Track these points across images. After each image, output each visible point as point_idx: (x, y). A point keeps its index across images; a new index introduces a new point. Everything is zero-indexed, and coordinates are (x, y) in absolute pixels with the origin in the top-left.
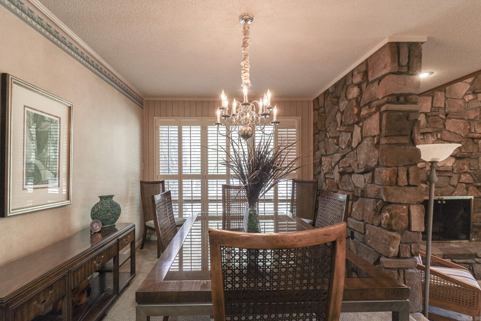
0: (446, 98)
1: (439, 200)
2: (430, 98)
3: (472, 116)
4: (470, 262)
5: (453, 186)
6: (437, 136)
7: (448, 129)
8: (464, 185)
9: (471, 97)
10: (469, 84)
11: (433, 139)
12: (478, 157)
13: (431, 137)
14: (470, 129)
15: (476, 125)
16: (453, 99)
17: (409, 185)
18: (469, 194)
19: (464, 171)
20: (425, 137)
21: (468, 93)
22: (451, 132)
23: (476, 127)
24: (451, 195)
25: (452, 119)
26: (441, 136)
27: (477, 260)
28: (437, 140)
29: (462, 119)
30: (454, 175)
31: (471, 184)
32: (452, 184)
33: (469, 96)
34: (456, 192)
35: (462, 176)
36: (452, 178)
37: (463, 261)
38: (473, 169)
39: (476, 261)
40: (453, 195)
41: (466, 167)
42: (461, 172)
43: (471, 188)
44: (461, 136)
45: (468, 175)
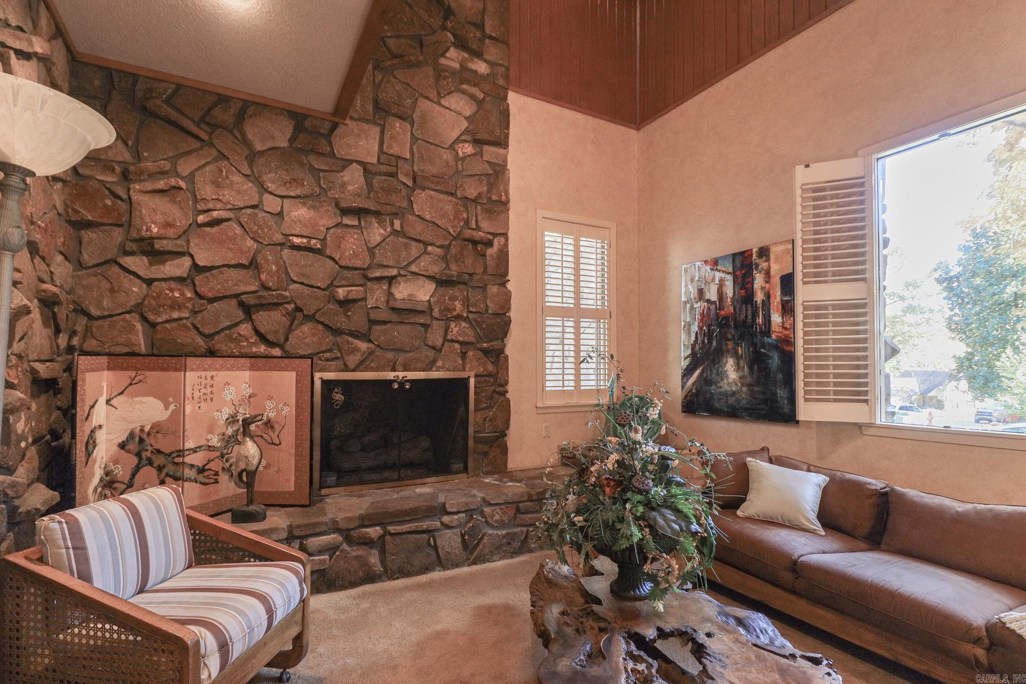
0: (415, 140)
1: (395, 381)
2: (378, 129)
3: (472, 193)
4: (425, 527)
5: (433, 348)
6: (392, 224)
7: (418, 211)
8: (457, 346)
9: (467, 149)
10: (466, 118)
11: (382, 231)
12: (486, 286)
13: (376, 225)
14: (467, 222)
15: (479, 213)
16: (431, 144)
18: (467, 369)
19: (455, 313)
20: (363, 223)
21: (463, 138)
22: (426, 220)
23: (479, 218)
24: (429, 367)
25: (427, 191)
26: (402, 227)
27: (446, 519)
28: (391, 234)
29: (452, 194)
30: (435, 323)
31: (470, 343)
32: (430, 344)
33: (466, 145)
34: (440, 363)
35: (453, 325)
36: (430, 330)
37: (410, 528)
38: (474, 310)
39: (442, 523)
40: (434, 368)
41: (458, 305)
42: (449, 317)
43: (471, 353)
44: (450, 233)
45: (463, 324)
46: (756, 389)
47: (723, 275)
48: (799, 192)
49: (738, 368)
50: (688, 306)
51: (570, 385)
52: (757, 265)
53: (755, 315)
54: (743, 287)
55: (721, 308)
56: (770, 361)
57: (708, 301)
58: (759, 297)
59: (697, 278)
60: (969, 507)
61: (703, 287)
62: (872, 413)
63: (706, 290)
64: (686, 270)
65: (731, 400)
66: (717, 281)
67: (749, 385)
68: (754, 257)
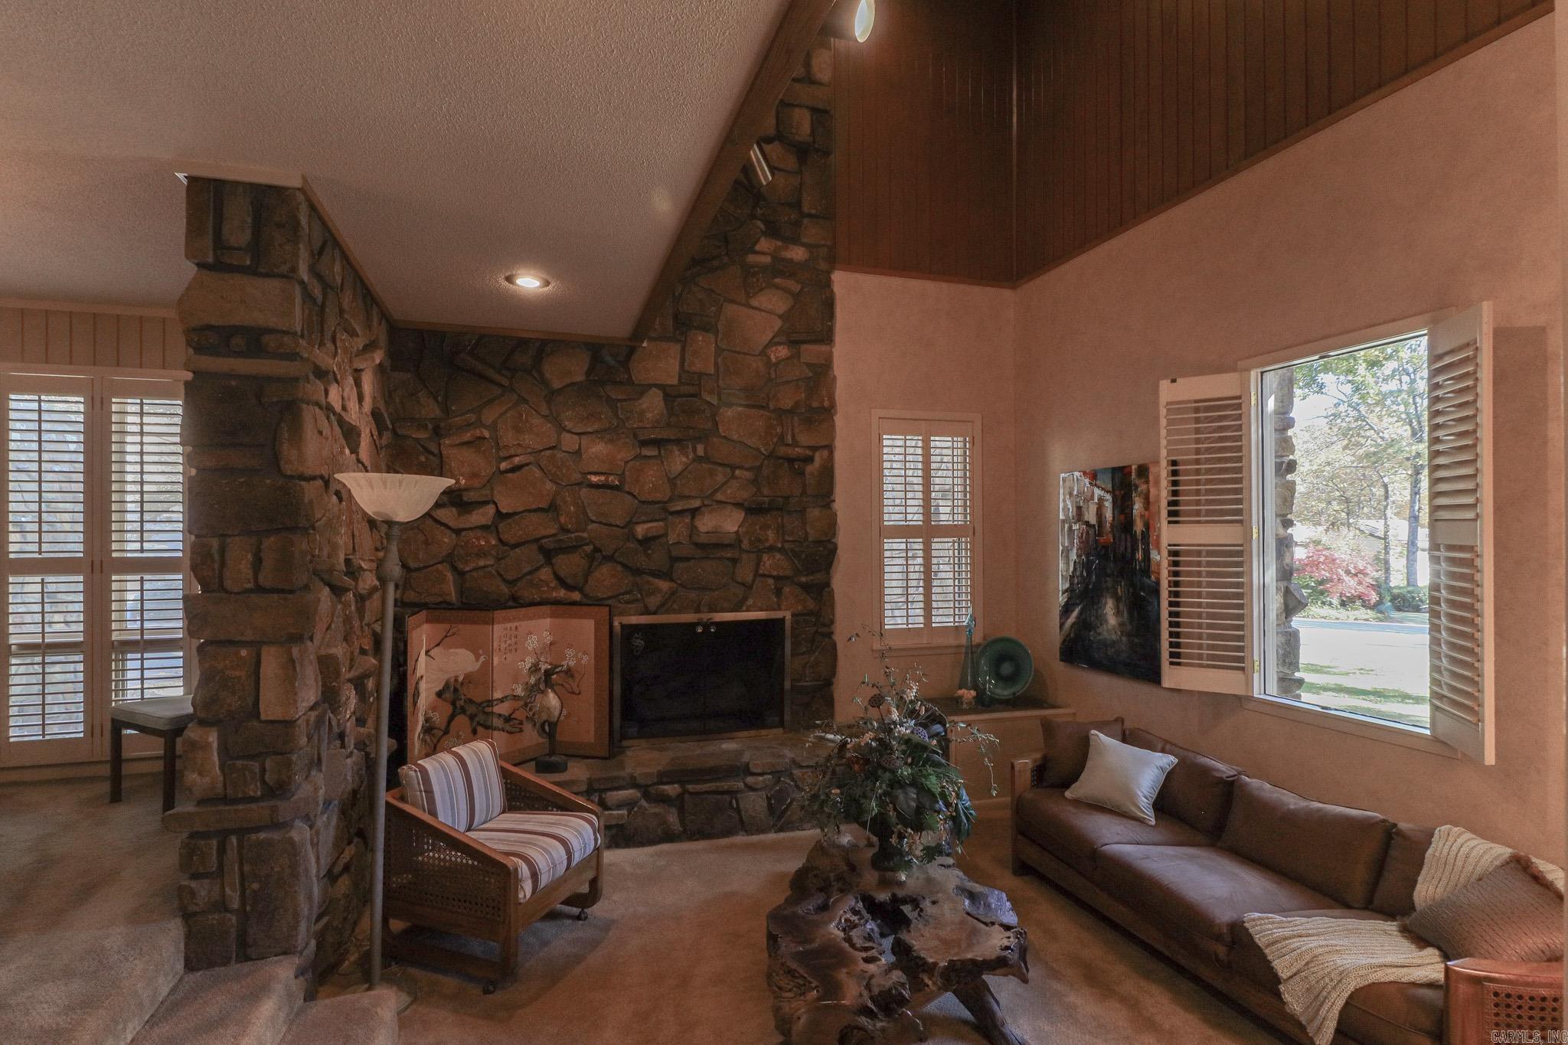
0: (719, 351)
1: (698, 624)
2: (678, 347)
3: (787, 403)
4: (726, 787)
5: (743, 584)
6: (695, 450)
7: (724, 432)
8: (771, 581)
9: (783, 352)
10: (780, 317)
11: (684, 459)
12: (805, 509)
13: (677, 453)
14: (782, 438)
15: (796, 424)
16: (739, 353)
17: (260, 589)
18: (783, 607)
19: (767, 545)
20: (662, 452)
21: (776, 340)
22: (733, 441)
23: (797, 431)
24: (737, 608)
25: (734, 407)
26: (706, 453)
27: (750, 780)
28: (694, 460)
29: (762, 407)
30: (744, 556)
31: (787, 578)
32: (739, 580)
33: (780, 348)
34: (750, 602)
35: (765, 557)
36: (738, 565)
37: (710, 787)
38: (791, 539)
39: (746, 785)
40: (744, 608)
41: (771, 535)
42: (760, 549)
43: (786, 590)
44: (760, 452)
45: (778, 556)
46: (1136, 640)
47: (1102, 493)
48: (1163, 411)
49: (1118, 613)
50: (1066, 526)
51: (918, 622)
52: (1137, 487)
53: (1134, 550)
54: (1122, 512)
55: (1100, 534)
56: (1150, 608)
57: (1087, 523)
58: (1139, 527)
59: (1075, 493)
61: (1081, 504)
62: (1249, 683)
63: (1084, 510)
64: (1064, 480)
65: (1111, 652)
66: (1096, 500)
67: (1129, 635)
68: (1134, 476)
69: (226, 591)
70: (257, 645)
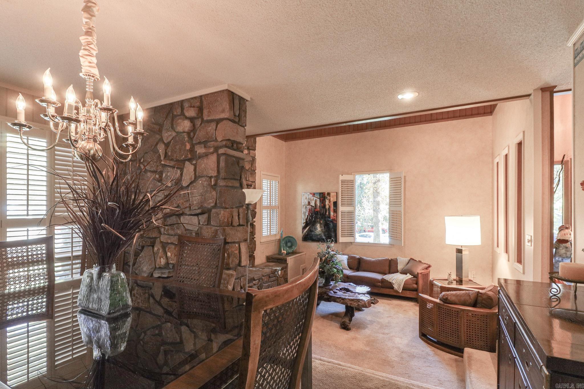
46: (326, 233)
47: (316, 199)
48: (340, 182)
49: (321, 227)
50: (305, 206)
51: (268, 233)
52: (327, 198)
53: (326, 212)
54: (323, 203)
55: (316, 208)
56: (330, 225)
57: (312, 206)
58: (327, 207)
59: (308, 198)
60: (374, 259)
61: (310, 201)
62: (355, 239)
63: (311, 202)
64: (304, 195)
65: (319, 237)
66: (314, 200)
67: (324, 232)
68: (326, 195)
69: (233, 226)
70: (239, 243)
